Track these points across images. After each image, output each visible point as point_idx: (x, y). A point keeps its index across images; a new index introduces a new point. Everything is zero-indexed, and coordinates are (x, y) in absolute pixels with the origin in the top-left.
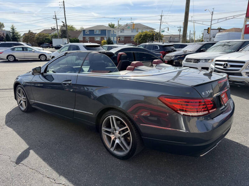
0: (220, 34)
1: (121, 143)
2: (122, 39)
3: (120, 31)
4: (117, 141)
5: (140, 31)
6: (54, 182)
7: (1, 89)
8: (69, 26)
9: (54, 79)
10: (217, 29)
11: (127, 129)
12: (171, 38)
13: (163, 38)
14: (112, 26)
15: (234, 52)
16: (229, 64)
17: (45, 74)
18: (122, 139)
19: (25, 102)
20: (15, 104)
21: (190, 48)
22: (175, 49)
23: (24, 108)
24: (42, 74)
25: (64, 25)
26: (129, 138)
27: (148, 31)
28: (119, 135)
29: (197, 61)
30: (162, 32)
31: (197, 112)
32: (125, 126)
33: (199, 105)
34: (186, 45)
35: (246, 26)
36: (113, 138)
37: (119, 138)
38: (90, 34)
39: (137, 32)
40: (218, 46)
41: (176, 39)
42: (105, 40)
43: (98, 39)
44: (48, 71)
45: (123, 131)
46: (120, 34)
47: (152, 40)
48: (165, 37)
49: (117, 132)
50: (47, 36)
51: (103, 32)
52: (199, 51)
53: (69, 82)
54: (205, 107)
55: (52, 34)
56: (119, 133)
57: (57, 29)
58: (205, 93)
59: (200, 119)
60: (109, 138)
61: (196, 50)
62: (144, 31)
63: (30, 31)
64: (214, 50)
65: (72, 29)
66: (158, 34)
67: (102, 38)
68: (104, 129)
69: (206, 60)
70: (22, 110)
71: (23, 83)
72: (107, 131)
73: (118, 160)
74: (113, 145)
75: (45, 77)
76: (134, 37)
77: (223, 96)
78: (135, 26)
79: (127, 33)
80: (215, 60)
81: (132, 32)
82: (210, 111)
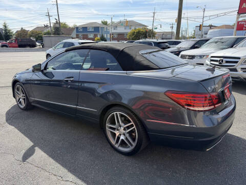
0: (212, 30)
1: (126, 138)
2: (116, 36)
3: (113, 28)
4: (122, 137)
5: (133, 28)
6: (61, 179)
7: (1, 86)
8: (62, 23)
9: (54, 76)
10: (209, 26)
11: (132, 126)
12: (164, 35)
13: (156, 35)
14: (105, 23)
15: (228, 48)
16: (225, 60)
17: (45, 71)
18: (127, 135)
19: (24, 99)
20: (13, 102)
21: (184, 44)
22: (169, 46)
23: (23, 106)
24: (42, 71)
25: (57, 22)
26: (134, 134)
27: (141, 28)
28: (124, 131)
29: (192, 57)
30: (155, 29)
31: (203, 107)
32: (130, 122)
33: (205, 100)
34: (180, 42)
35: (238, 22)
36: (117, 135)
37: (124, 134)
38: (82, 31)
39: (130, 29)
40: (212, 42)
41: (168, 36)
42: (99, 37)
43: (91, 36)
44: (48, 68)
45: (128, 128)
46: (114, 31)
47: (146, 37)
48: (157, 34)
49: (122, 128)
50: (39, 33)
51: (97, 29)
52: (193, 47)
53: (72, 79)
54: (211, 102)
55: (45, 31)
56: (124, 129)
57: (50, 26)
58: (211, 88)
59: (206, 114)
60: (114, 135)
61: (190, 47)
62: (137, 28)
63: (22, 28)
64: (208, 46)
65: (65, 26)
66: (150, 30)
67: (95, 36)
68: (108, 125)
69: (201, 57)
70: (21, 109)
71: (21, 81)
72: (111, 128)
73: (123, 156)
74: (117, 142)
75: (45, 74)
76: (127, 35)
77: (226, 91)
78: (128, 23)
79: (121, 30)
80: (210, 56)
81: (125, 29)
82: (216, 106)
